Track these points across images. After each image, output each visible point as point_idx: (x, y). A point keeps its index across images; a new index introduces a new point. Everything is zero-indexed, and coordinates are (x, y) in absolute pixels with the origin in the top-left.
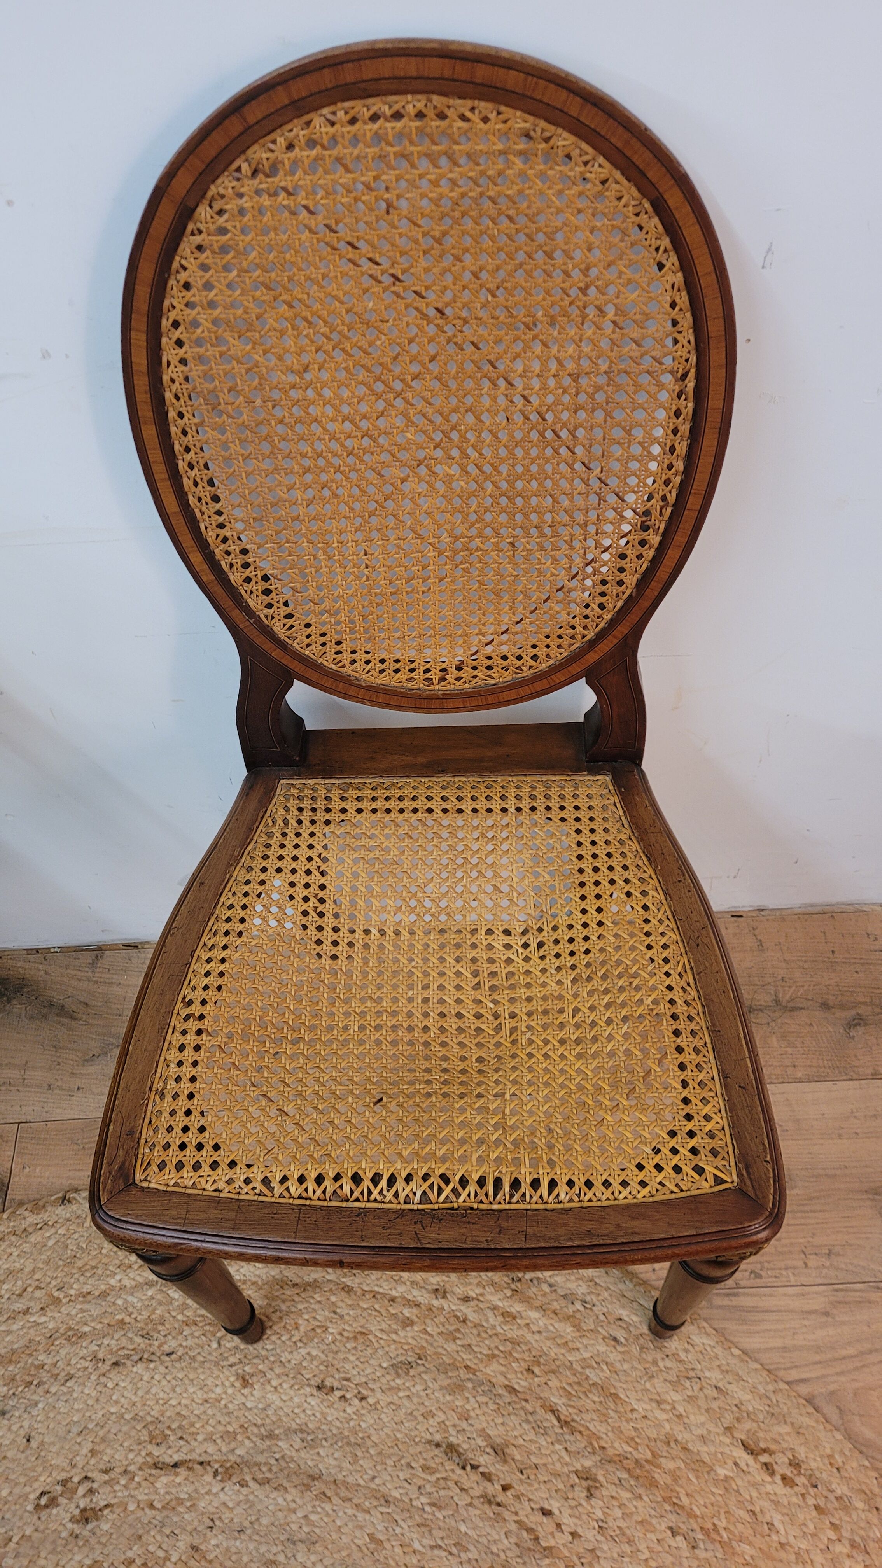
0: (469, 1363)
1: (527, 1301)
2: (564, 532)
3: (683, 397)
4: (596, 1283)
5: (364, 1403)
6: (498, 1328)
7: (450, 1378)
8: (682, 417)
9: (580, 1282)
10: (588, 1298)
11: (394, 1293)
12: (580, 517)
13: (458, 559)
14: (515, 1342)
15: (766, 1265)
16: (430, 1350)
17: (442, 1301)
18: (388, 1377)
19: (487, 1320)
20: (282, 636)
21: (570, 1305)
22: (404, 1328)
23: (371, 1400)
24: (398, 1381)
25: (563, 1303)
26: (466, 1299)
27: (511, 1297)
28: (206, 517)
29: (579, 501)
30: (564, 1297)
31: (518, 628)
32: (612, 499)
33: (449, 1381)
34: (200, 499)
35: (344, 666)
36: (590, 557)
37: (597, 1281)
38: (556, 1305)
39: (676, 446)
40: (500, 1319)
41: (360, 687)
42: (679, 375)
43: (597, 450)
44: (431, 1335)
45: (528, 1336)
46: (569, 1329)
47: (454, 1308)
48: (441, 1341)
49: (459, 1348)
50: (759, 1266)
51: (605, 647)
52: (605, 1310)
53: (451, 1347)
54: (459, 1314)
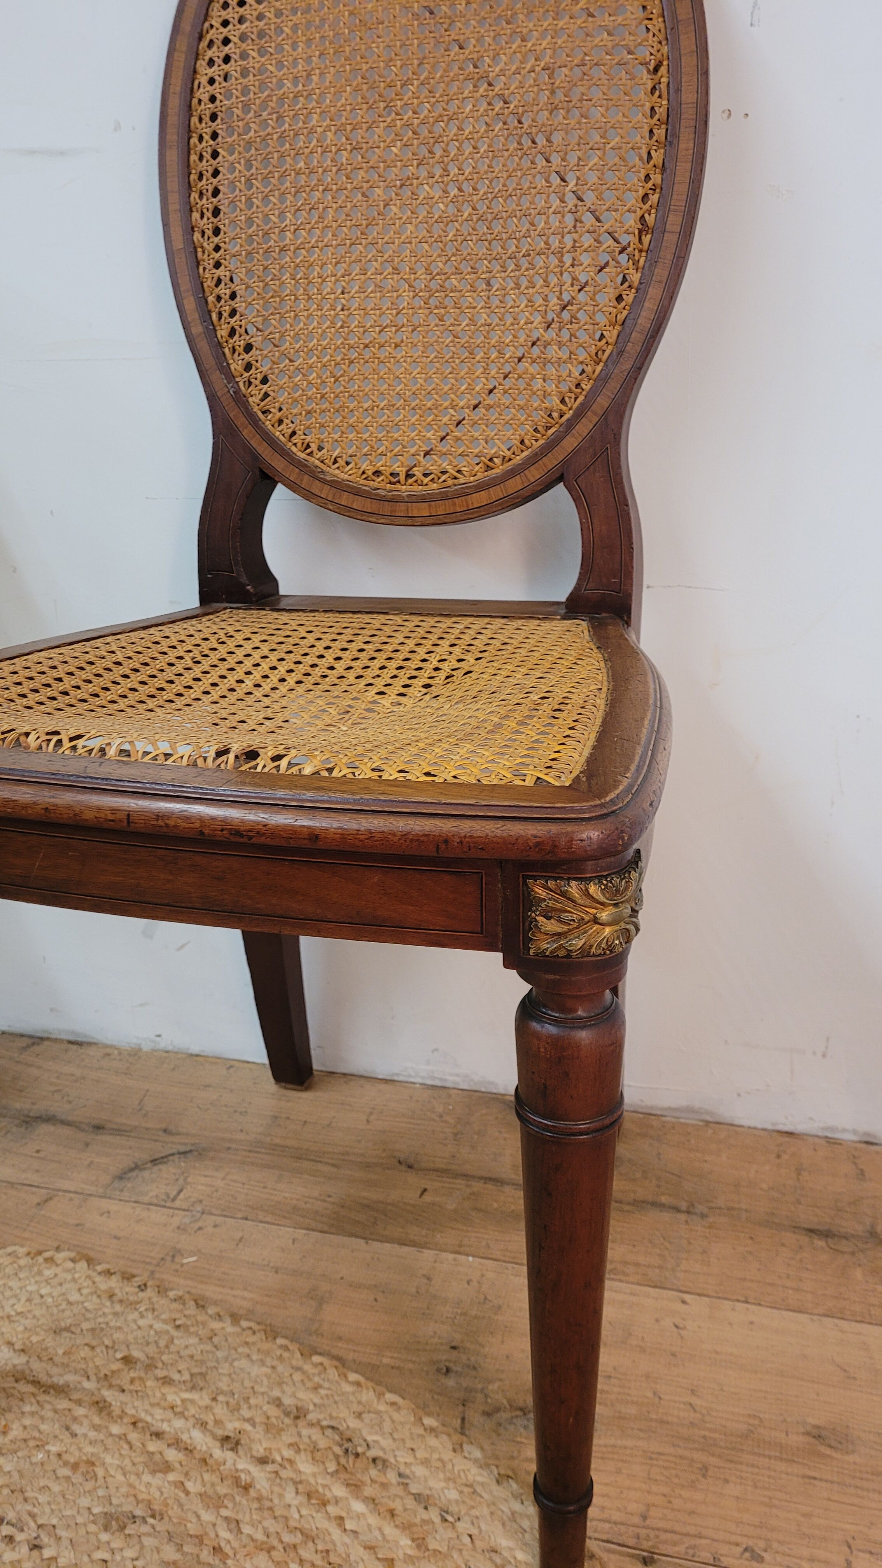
0: (223, 1544)
1: (355, 1487)
2: (539, 262)
3: (657, 93)
4: (475, 1492)
5: (35, 1553)
6: (293, 1510)
7: (185, 1554)
8: (657, 117)
9: (451, 1485)
10: (454, 1508)
11: (165, 1427)
12: (555, 242)
13: (433, 302)
14: (309, 1537)
15: (775, 1545)
16: (174, 1511)
17: (229, 1455)
18: (92, 1528)
19: (281, 1496)
20: (256, 409)
21: (420, 1510)
22: (153, 1472)
23: (47, 1553)
24: (104, 1537)
25: (410, 1503)
26: (263, 1461)
27: (332, 1474)
28: (206, 256)
29: (554, 221)
30: (418, 1497)
31: (489, 401)
32: (589, 220)
33: (176, 1556)
34: (203, 233)
35: (311, 454)
36: (566, 297)
37: (479, 1489)
38: (397, 1505)
39: (653, 152)
40: (302, 1499)
41: (324, 482)
42: (651, 68)
43: (573, 159)
44: (187, 1493)
45: (336, 1534)
46: (405, 1542)
47: (240, 1466)
48: (196, 1505)
49: (219, 1521)
50: (762, 1544)
51: (584, 428)
52: (474, 1531)
53: (207, 1516)
54: (243, 1476)
